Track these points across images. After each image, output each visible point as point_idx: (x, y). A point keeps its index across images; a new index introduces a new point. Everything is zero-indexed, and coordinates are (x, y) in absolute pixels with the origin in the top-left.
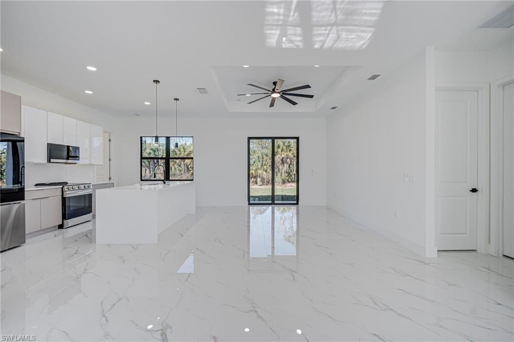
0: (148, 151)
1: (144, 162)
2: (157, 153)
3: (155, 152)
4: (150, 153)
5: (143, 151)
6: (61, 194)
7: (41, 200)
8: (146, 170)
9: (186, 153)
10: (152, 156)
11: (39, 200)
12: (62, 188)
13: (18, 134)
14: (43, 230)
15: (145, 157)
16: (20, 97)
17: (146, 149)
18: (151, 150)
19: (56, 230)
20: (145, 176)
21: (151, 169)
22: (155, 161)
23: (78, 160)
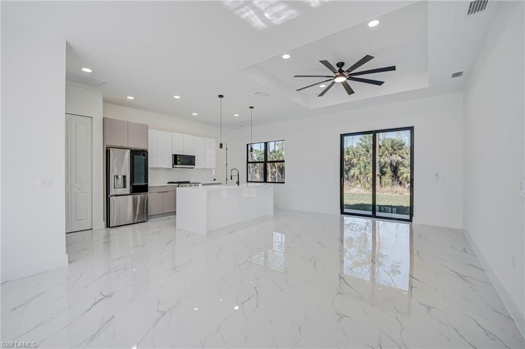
11: (162, 193)
13: (147, 150)
14: (165, 213)
16: (147, 125)
17: (251, 157)
23: (194, 165)
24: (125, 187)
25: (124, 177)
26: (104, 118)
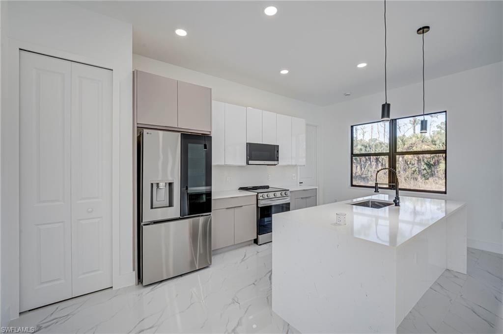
0: (359, 147)
1: (356, 159)
2: (368, 149)
3: (366, 147)
4: (361, 149)
5: (354, 148)
6: (256, 203)
7: (235, 209)
8: (357, 167)
9: (406, 146)
10: (363, 152)
11: (233, 209)
12: (257, 195)
13: (209, 133)
14: (236, 244)
15: (356, 153)
16: (211, 89)
17: (357, 145)
18: (362, 146)
19: (252, 244)
20: (356, 173)
21: (362, 166)
22: (367, 157)
23: (278, 160)
24: (171, 205)
25: (170, 184)
26: (133, 72)
